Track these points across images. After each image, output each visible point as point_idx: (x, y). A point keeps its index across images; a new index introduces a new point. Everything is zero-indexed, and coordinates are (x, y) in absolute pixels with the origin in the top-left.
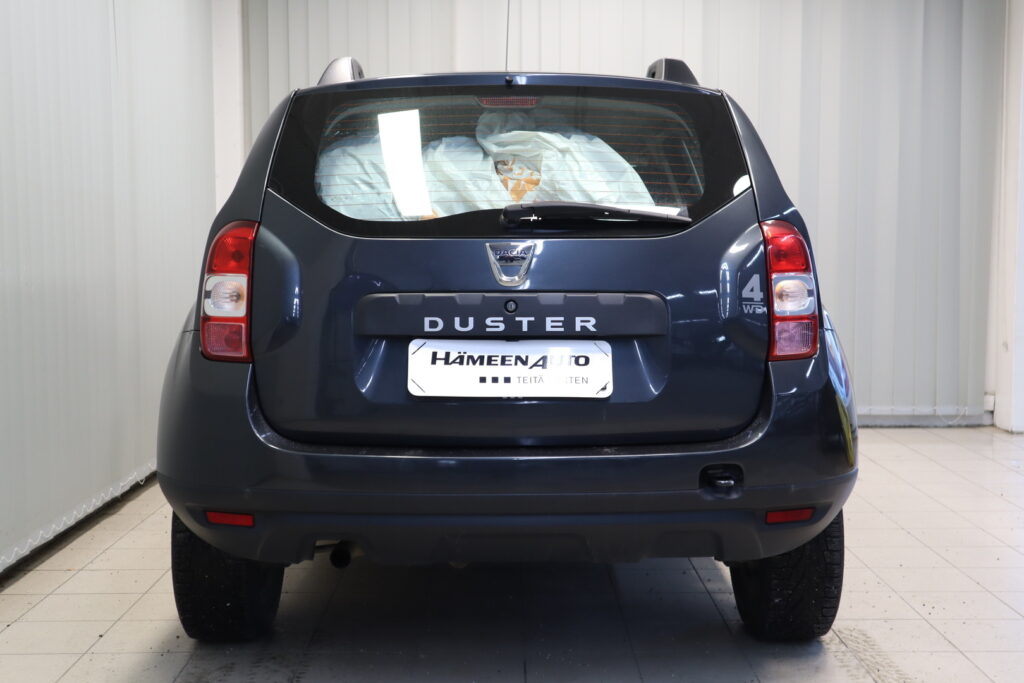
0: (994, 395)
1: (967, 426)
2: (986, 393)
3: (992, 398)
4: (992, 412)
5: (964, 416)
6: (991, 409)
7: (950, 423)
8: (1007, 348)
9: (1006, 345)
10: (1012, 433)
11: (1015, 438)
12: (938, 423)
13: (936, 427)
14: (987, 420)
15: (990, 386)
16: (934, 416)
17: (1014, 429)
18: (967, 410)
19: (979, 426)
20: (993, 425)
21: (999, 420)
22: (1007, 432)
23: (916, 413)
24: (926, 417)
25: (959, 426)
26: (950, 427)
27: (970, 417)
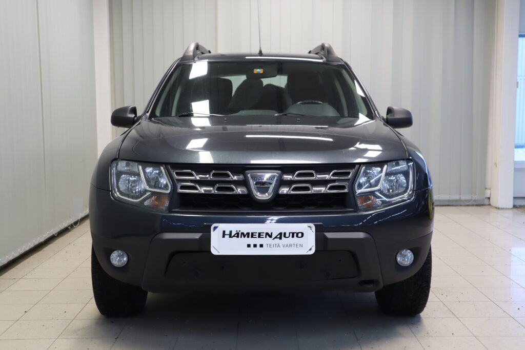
0: (490, 189)
1: (477, 205)
2: (486, 189)
3: (489, 191)
4: (489, 198)
5: (475, 200)
6: (489, 196)
7: (468, 204)
8: (496, 166)
9: (496, 164)
10: (498, 208)
11: (500, 211)
12: (462, 204)
13: (461, 206)
14: (486, 202)
15: (488, 185)
16: (460, 200)
17: (500, 207)
18: (476, 197)
19: (483, 205)
20: (489, 205)
21: (493, 202)
22: (496, 208)
23: (451, 199)
24: (456, 201)
25: (473, 205)
26: (468, 205)
27: (478, 200)
